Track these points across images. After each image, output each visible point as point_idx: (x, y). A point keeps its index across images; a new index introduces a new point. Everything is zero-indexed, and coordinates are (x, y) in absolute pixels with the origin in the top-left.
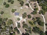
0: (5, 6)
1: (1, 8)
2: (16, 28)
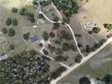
0: (7, 34)
1: (4, 41)
2: (44, 57)
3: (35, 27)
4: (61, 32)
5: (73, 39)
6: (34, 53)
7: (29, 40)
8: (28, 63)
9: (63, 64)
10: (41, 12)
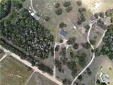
3: (75, 27)
4: (83, 54)
5: (83, 68)
6: (52, 39)
7: (60, 30)
8: (41, 39)
9: (54, 69)
10: (91, 25)
